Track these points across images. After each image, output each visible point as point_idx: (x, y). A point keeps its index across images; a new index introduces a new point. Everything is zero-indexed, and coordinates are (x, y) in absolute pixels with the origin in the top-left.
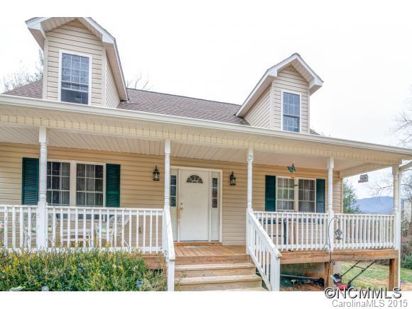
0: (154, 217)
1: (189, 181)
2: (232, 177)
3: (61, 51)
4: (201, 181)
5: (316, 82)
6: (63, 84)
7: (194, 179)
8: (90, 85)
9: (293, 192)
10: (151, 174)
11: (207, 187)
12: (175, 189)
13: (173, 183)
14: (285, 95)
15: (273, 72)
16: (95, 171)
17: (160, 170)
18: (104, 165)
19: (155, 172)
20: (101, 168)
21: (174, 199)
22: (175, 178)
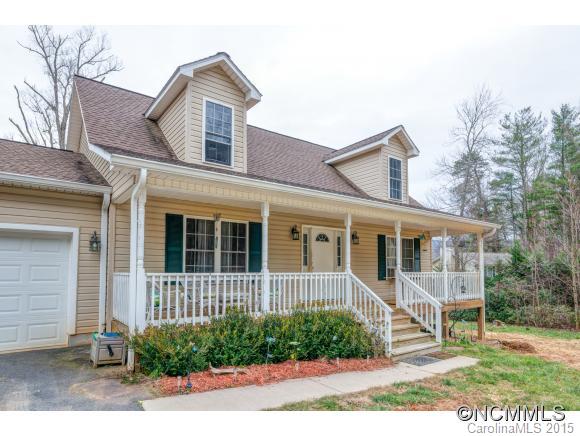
0: (293, 281)
1: (318, 239)
2: (355, 237)
3: (205, 99)
4: (327, 240)
6: (207, 133)
7: (323, 238)
8: (233, 138)
10: (288, 233)
11: (331, 246)
12: (305, 247)
13: (305, 242)
14: (391, 159)
15: (385, 141)
16: (238, 229)
17: (298, 229)
18: (247, 223)
19: (294, 231)
20: (243, 226)
21: (305, 258)
22: (305, 236)
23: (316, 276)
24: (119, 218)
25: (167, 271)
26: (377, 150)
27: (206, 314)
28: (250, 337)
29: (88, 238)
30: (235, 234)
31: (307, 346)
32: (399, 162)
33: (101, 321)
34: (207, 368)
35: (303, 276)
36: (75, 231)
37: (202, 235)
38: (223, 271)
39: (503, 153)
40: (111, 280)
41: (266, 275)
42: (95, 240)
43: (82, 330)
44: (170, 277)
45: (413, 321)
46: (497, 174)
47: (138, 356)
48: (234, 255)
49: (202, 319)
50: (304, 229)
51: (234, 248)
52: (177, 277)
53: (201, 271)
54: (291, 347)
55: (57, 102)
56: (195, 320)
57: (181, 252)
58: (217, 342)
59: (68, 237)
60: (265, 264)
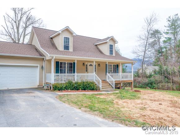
1: (90, 66)
2: (99, 65)
3: (64, 36)
4: (92, 66)
5: (117, 42)
6: (64, 44)
7: (91, 65)
8: (70, 44)
9: (111, 68)
10: (82, 64)
12: (86, 68)
13: (86, 66)
14: (110, 45)
15: (108, 41)
16: (71, 64)
17: (85, 64)
18: (73, 62)
19: (84, 64)
20: (72, 63)
21: (86, 70)
22: (86, 65)
23: (89, 74)
24: (47, 64)
25: (56, 73)
26: (106, 43)
27: (64, 81)
28: (72, 85)
29: (41, 66)
30: (70, 65)
31: (83, 88)
32: (112, 45)
33: (43, 83)
34: (65, 90)
35: (86, 74)
36: (39, 65)
37: (63, 65)
38: (68, 73)
39: (168, 30)
40: (46, 75)
41: (76, 74)
42: (42, 67)
43: (40, 84)
44: (57, 74)
45: (110, 84)
46: (166, 38)
47: (53, 88)
48: (70, 70)
49: (64, 82)
50: (86, 63)
51: (70, 68)
52: (58, 74)
53: (63, 73)
54: (80, 87)
55: (16, 20)
56: (62, 82)
57: (59, 69)
58: (66, 86)
59: (37, 67)
60: (76, 72)
